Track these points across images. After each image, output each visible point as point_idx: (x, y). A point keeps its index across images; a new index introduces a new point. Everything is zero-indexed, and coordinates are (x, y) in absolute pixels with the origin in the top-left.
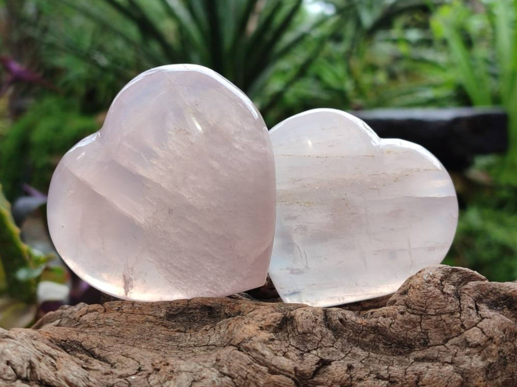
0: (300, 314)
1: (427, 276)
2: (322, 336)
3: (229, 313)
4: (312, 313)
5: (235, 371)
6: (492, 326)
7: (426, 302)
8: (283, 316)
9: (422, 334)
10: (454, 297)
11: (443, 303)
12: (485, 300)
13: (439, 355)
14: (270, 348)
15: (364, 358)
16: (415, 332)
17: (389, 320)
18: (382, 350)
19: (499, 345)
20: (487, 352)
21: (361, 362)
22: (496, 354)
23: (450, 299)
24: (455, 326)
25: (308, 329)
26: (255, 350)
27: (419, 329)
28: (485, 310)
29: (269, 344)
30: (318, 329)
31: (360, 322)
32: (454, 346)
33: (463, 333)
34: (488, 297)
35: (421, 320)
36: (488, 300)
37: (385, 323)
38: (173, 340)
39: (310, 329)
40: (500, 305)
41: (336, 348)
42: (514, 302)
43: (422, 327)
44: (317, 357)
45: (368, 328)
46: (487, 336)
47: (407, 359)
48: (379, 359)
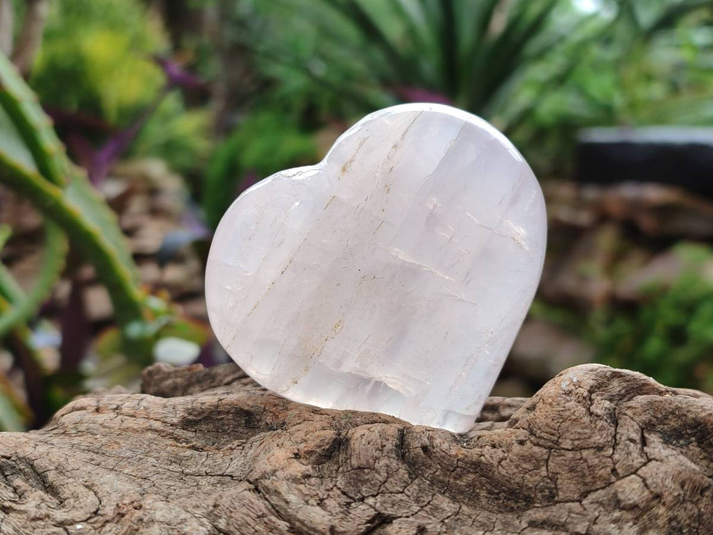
0: (359, 436)
1: (568, 383)
2: (387, 473)
3: (271, 424)
4: (378, 435)
5: (236, 526)
6: (661, 475)
7: (559, 426)
8: (334, 436)
9: (549, 481)
10: (606, 421)
11: (586, 431)
12: (659, 428)
13: (569, 520)
14: (300, 490)
15: (450, 514)
16: (538, 477)
17: (499, 453)
18: (484, 501)
19: (671, 508)
20: (650, 519)
21: (442, 521)
22: (665, 524)
23: (600, 423)
24: (602, 471)
25: (368, 461)
26: (277, 493)
27: (543, 472)
28: (656, 445)
29: (302, 483)
30: (384, 462)
31: (454, 454)
32: (596, 506)
33: (613, 483)
34: (666, 422)
35: (549, 457)
36: (666, 427)
37: (492, 457)
38: (179, 462)
39: (371, 461)
40: (686, 436)
41: (406, 495)
42: (709, 433)
43: (549, 468)
44: (373, 510)
45: (466, 463)
46: (651, 492)
47: (517, 522)
48: (474, 517)
